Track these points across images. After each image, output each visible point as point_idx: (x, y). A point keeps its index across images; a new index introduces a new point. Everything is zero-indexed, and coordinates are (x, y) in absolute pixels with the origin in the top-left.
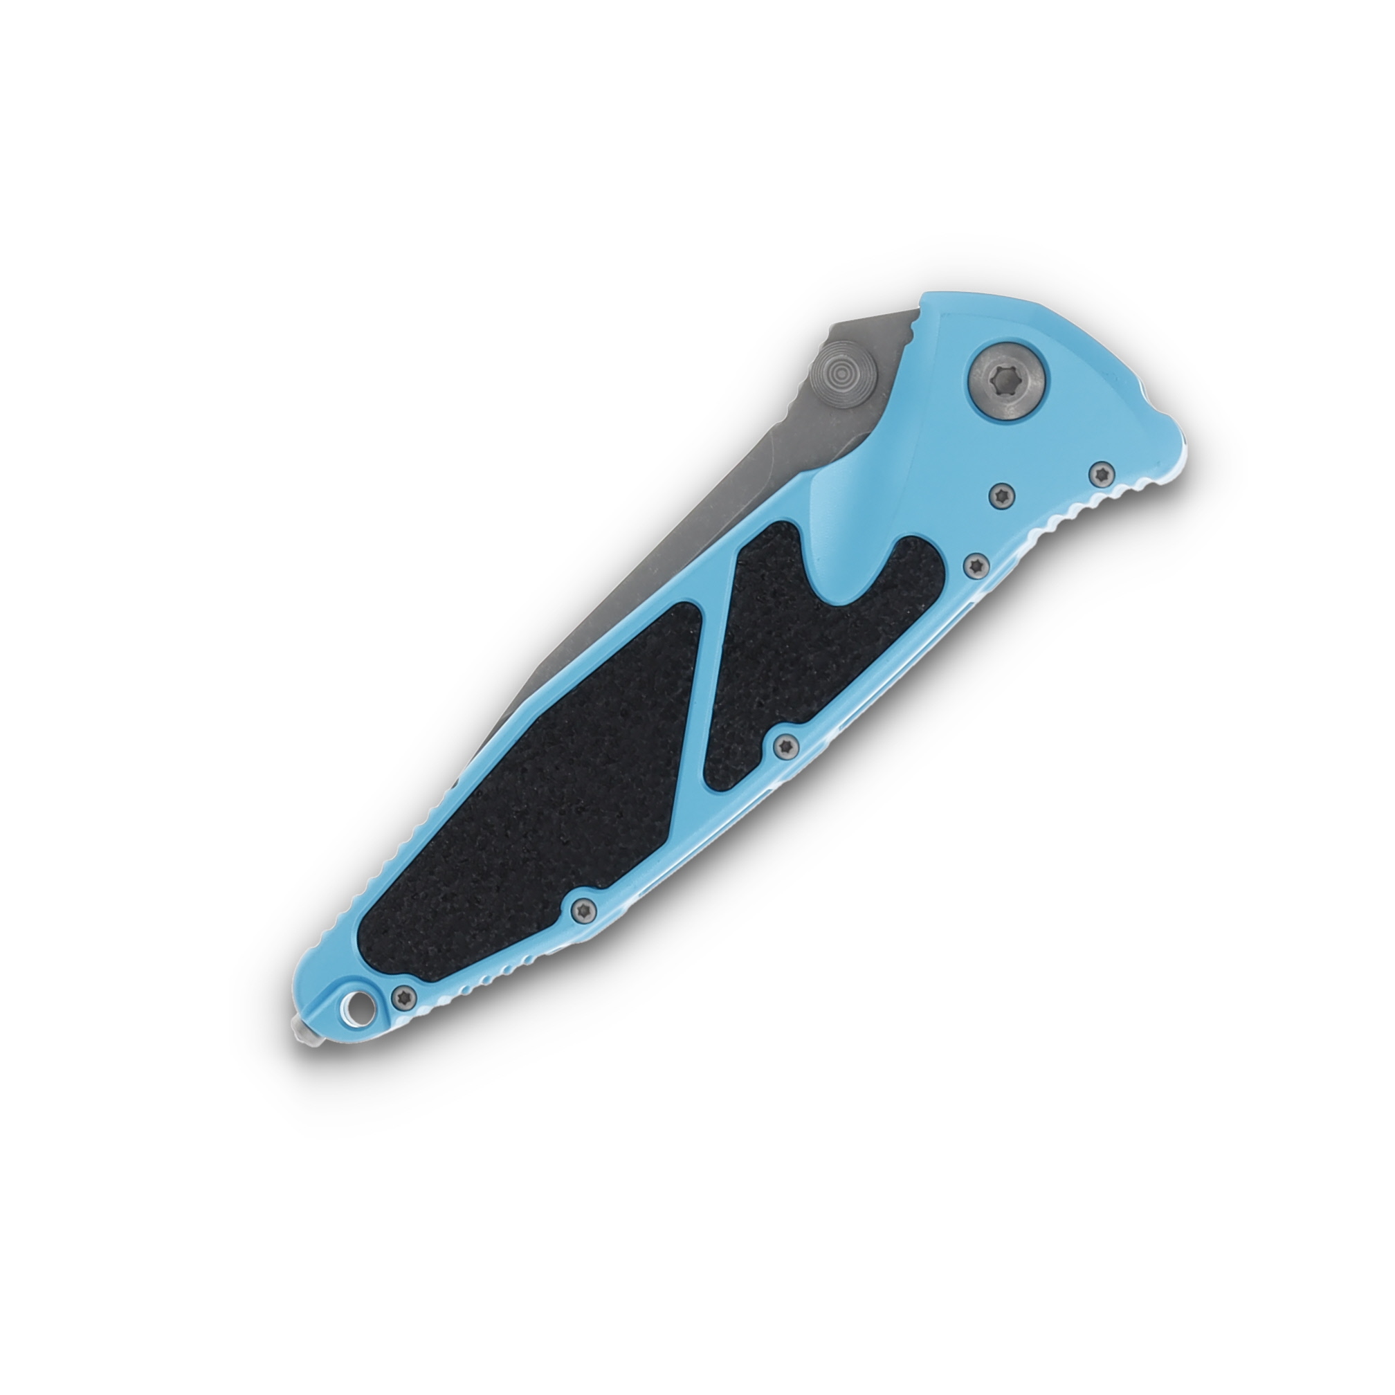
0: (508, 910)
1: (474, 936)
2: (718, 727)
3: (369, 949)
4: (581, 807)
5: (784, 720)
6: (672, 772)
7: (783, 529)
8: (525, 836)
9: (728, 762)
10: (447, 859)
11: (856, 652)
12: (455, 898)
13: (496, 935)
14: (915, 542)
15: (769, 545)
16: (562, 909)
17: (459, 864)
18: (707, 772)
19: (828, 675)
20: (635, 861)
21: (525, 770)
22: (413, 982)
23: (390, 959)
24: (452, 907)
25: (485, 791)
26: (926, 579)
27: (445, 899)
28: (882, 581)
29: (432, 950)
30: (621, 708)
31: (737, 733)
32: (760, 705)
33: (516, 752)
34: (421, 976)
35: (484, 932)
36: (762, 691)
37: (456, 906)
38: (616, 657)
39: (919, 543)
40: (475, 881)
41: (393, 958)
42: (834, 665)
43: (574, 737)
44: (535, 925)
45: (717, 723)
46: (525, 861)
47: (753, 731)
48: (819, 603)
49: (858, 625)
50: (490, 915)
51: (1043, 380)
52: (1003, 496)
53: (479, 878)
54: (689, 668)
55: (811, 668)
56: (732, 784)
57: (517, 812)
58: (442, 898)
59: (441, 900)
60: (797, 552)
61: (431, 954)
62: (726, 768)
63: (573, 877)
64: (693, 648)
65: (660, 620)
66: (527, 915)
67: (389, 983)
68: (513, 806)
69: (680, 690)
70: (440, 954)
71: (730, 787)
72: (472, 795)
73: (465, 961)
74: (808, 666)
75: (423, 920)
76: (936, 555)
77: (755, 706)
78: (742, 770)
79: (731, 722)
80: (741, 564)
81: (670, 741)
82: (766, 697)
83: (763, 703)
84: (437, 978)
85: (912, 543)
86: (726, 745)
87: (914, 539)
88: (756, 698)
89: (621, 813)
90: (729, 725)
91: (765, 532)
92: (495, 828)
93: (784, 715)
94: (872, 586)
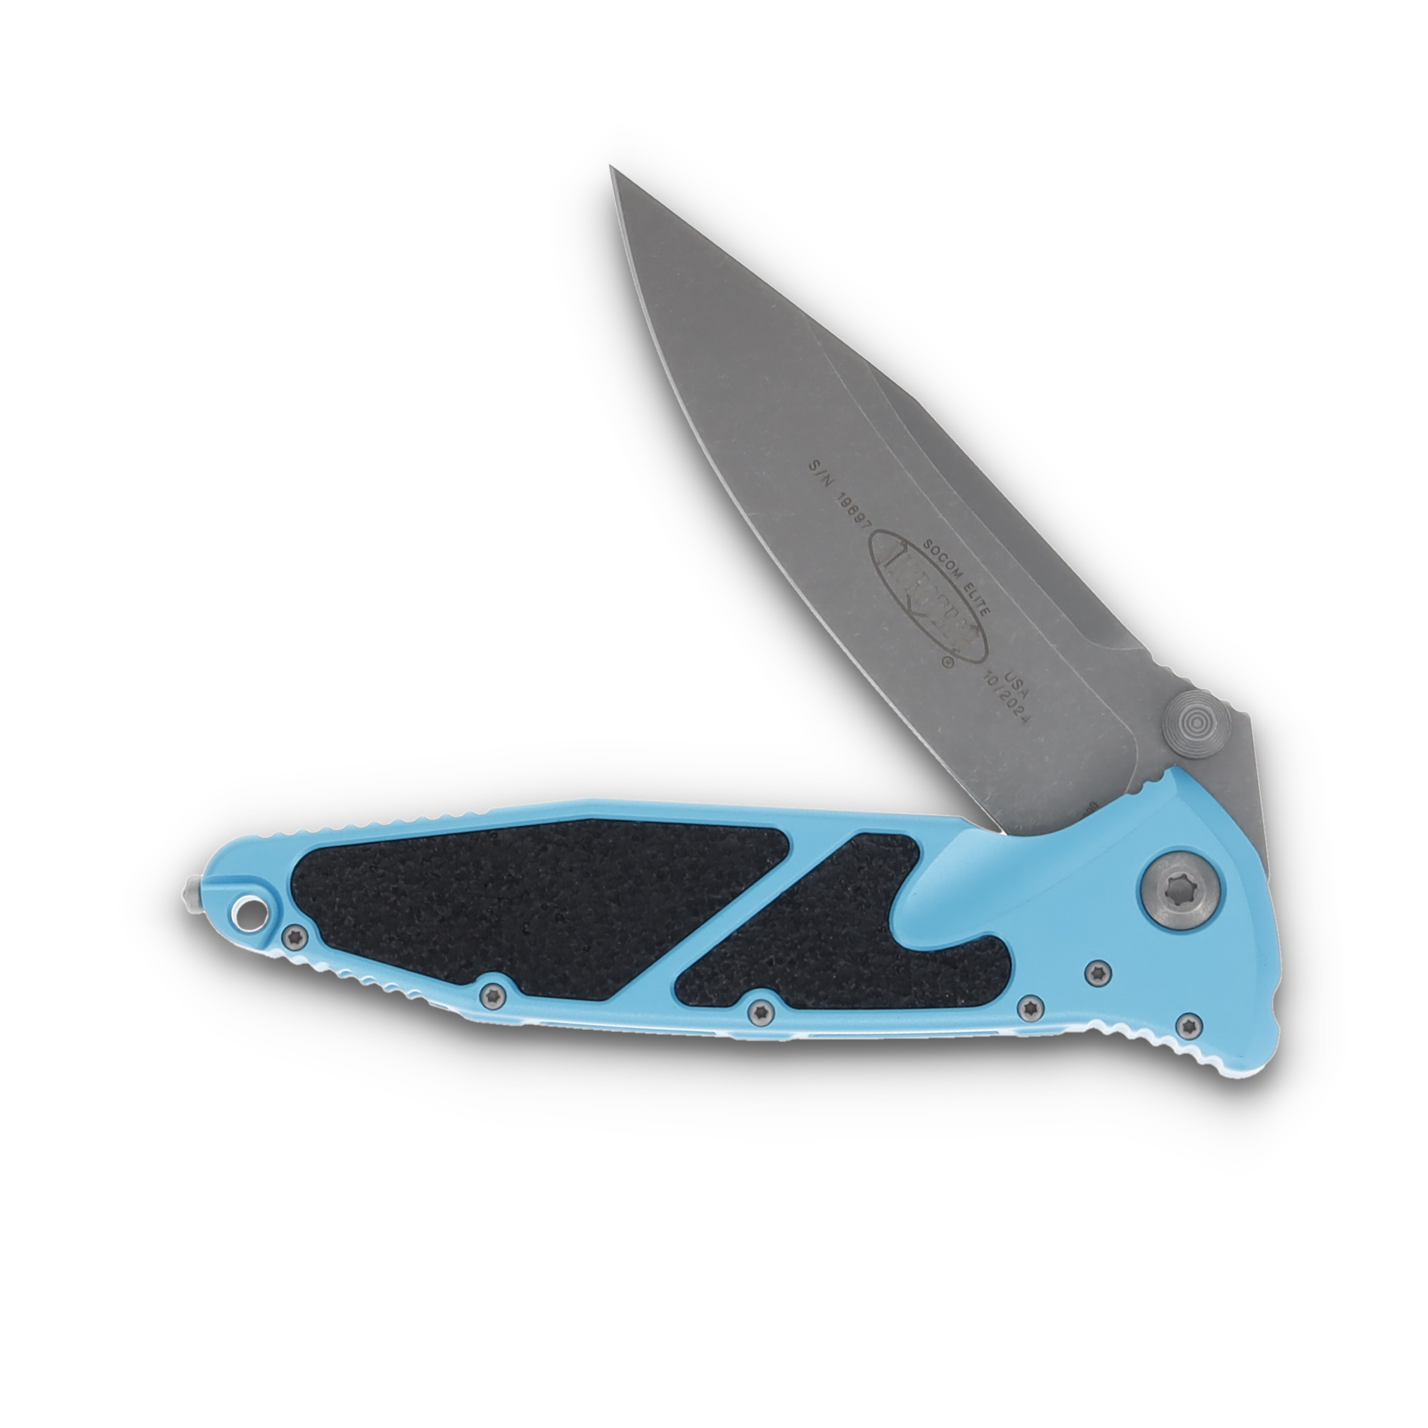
0: (435, 943)
1: (391, 939)
2: (723, 950)
3: (302, 876)
4: (562, 916)
5: (777, 991)
6: (657, 953)
7: (909, 847)
8: (500, 899)
9: (706, 984)
10: (424, 863)
11: (879, 990)
12: (403, 897)
13: (409, 953)
14: (1001, 948)
15: (887, 849)
16: (478, 979)
17: (429, 874)
18: (683, 977)
19: (842, 988)
20: (567, 994)
21: (545, 849)
22: (313, 931)
23: (311, 899)
24: (395, 901)
25: (500, 837)
26: (984, 983)
27: (395, 891)
28: (948, 954)
29: (349, 921)
30: (662, 869)
31: (733, 968)
32: (770, 963)
33: (552, 829)
34: (323, 933)
35: (402, 943)
36: (781, 954)
37: (399, 904)
38: (692, 827)
39: (1003, 951)
40: (430, 898)
41: (314, 900)
42: (854, 985)
43: (606, 858)
44: (446, 973)
45: (724, 947)
46: (484, 918)
47: (746, 978)
48: (885, 927)
49: (900, 971)
50: (418, 935)
51: (1209, 915)
52: (1099, 974)
53: (435, 898)
54: (741, 886)
55: (834, 971)
56: (694, 1004)
57: (510, 875)
58: (393, 888)
59: (391, 889)
60: (903, 873)
61: (346, 922)
62: (701, 987)
63: (509, 963)
64: (758, 873)
65: (752, 830)
66: (447, 960)
67: (293, 916)
68: (511, 868)
69: (719, 897)
70: (353, 929)
71: (691, 1004)
72: (488, 831)
73: (367, 952)
74: (834, 966)
75: (363, 892)
76: (1007, 972)
77: (766, 960)
78: (711, 1000)
79: (736, 956)
80: (852, 844)
81: (676, 928)
82: (780, 961)
83: (774, 963)
84: (334, 945)
85: (997, 947)
86: (716, 970)
87: (1002, 944)
88: (771, 955)
89: (589, 948)
90: (732, 956)
91: (894, 836)
92: (482, 872)
93: (781, 988)
94: (937, 952)
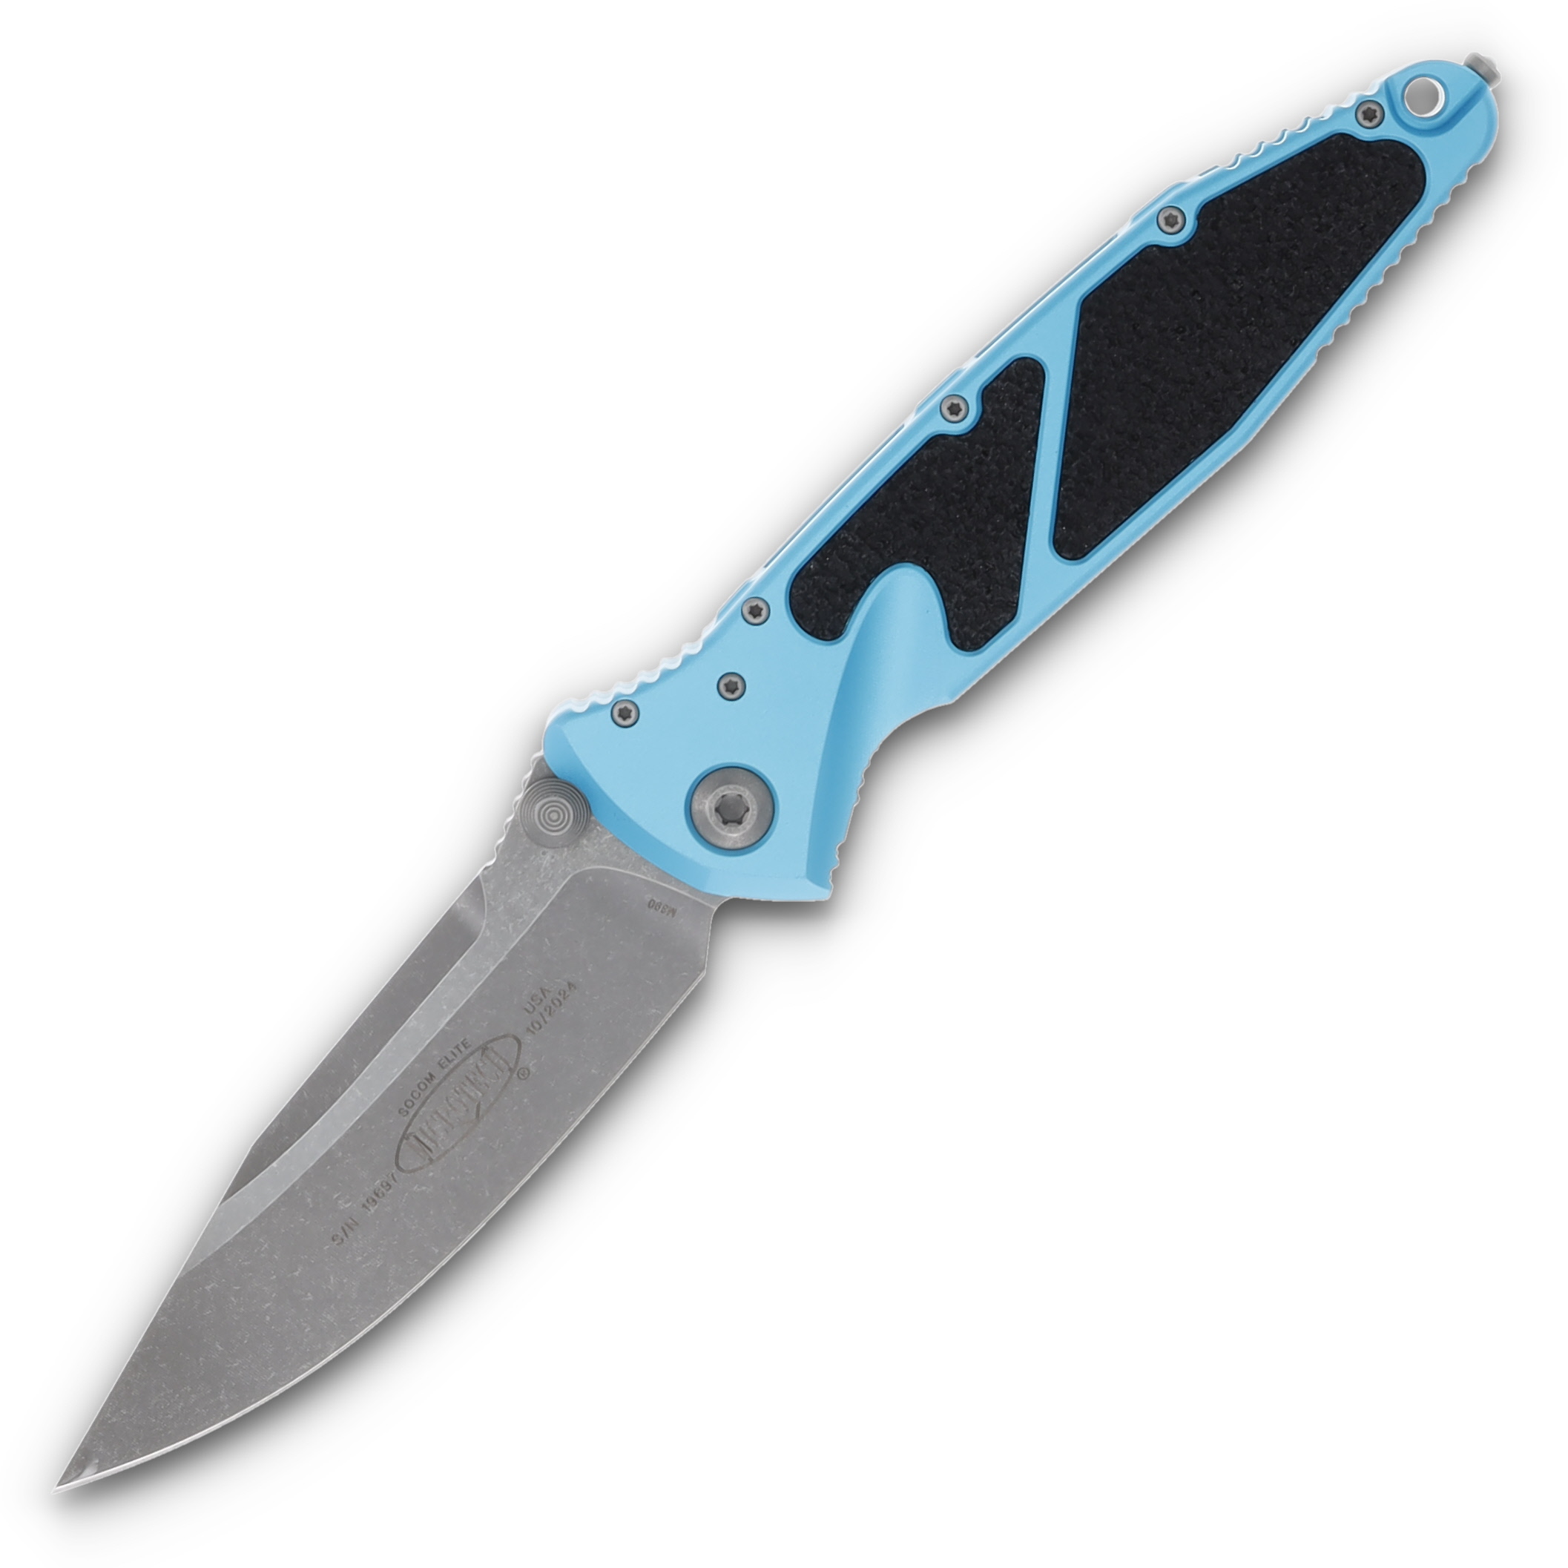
0: (1257, 218)
1: (1294, 186)
2: (1031, 427)
3: (1412, 167)
4: (1180, 333)
5: (958, 437)
6: (1079, 376)
7: (968, 643)
8: (1241, 298)
9: (1019, 390)
10: (1327, 269)
11: (884, 514)
12: (1317, 227)
13: (1269, 189)
14: (823, 634)
15: (983, 625)
16: (1197, 222)
17: (1314, 264)
18: (1041, 379)
19: (913, 488)
20: (1116, 278)
21: (1244, 371)
22: (1361, 134)
23: (1388, 156)
24: (1320, 217)
25: (1288, 345)
26: (810, 596)
27: (1329, 227)
28: (858, 592)
29: (1340, 169)
30: (1139, 443)
31: (1011, 422)
32: (986, 453)
33: (1254, 390)
34: (1352, 139)
35: (1283, 192)
36: (984, 468)
37: (1316, 219)
38: (1148, 497)
39: (820, 633)
40: (1295, 247)
41: (1384, 158)
42: (906, 499)
43: (1190, 409)
44: (1226, 202)
45: (1033, 431)
46: (1239, 273)
47: (993, 424)
48: (926, 564)
49: (882, 544)
50: (1276, 211)
51: (693, 811)
52: (731, 688)
53: (1291, 251)
54: (1065, 490)
55: (932, 495)
56: (1012, 366)
57: (1251, 324)
58: (1331, 227)
59: (1333, 224)
60: (952, 619)
61: (1342, 165)
62: (1020, 384)
63: (1185, 257)
64: (1061, 511)
65: (1099, 540)
66: (1235, 213)
67: (1389, 130)
68: (1255, 331)
69: (1073, 465)
70: (1332, 165)
71: (1015, 363)
72: (1302, 341)
73: (1303, 158)
74: (935, 498)
75: (1353, 201)
76: (801, 622)
77: (991, 452)
78: (1004, 381)
79: (1017, 433)
80: (1014, 603)
81: (1084, 409)
82: (980, 462)
83: (982, 455)
84: (1333, 139)
85: (827, 633)
86: (1020, 408)
87: (825, 638)
88: (991, 460)
89: (1134, 328)
90: (1019, 430)
91: (987, 639)
92: (1275, 305)
93: (958, 443)
94: (869, 584)
